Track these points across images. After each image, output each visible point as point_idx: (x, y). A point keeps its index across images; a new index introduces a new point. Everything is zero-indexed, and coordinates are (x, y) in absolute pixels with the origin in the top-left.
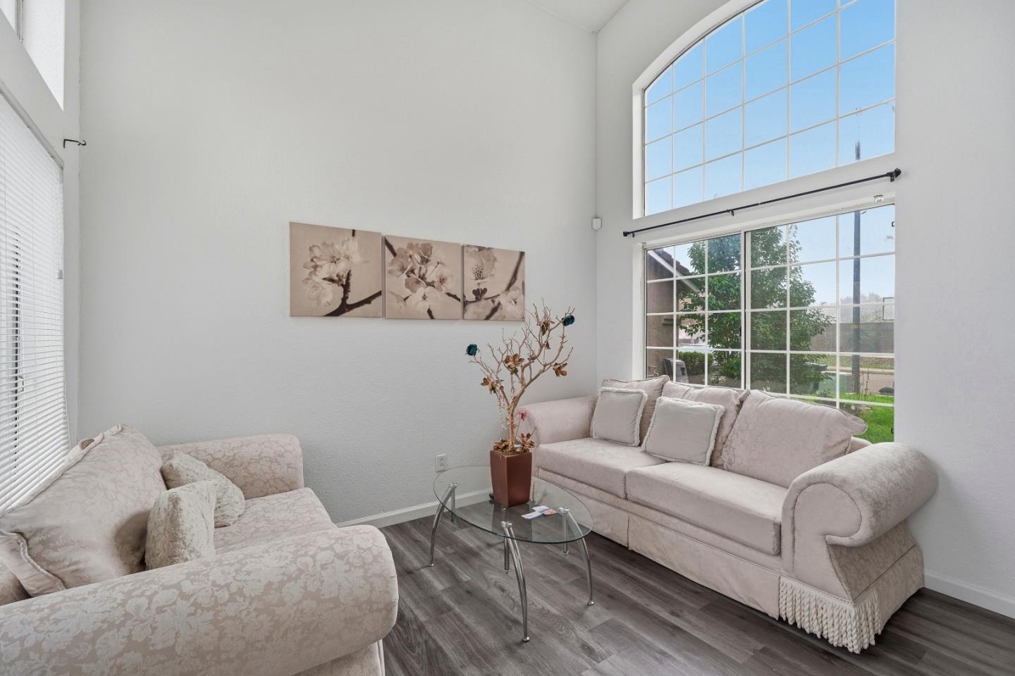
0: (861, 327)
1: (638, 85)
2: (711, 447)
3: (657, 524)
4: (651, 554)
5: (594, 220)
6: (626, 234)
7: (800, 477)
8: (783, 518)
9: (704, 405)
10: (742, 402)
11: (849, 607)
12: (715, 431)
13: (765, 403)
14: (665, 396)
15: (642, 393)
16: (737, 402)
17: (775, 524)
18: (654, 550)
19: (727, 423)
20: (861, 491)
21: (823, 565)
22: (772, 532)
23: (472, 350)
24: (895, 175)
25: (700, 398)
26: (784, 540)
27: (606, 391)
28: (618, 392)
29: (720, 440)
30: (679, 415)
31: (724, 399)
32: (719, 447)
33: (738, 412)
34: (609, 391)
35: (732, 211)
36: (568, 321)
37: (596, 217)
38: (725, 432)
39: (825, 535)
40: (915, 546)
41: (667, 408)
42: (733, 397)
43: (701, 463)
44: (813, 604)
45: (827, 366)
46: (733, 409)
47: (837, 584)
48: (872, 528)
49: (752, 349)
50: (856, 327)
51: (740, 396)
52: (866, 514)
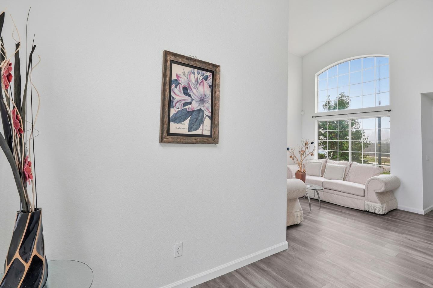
0: (382, 145)
1: (316, 75)
2: (344, 176)
3: (332, 194)
4: (330, 201)
5: (302, 112)
6: (313, 117)
7: (369, 179)
8: (365, 188)
9: (340, 166)
10: (351, 165)
11: (380, 205)
12: (344, 172)
13: (357, 165)
14: (328, 163)
15: (321, 162)
16: (350, 165)
17: (363, 189)
18: (330, 200)
19: (348, 170)
20: (382, 180)
21: (374, 197)
22: (363, 191)
23: (288, 149)
24: (390, 111)
25: (338, 164)
26: (365, 193)
27: (309, 162)
28: (314, 162)
29: (345, 175)
30: (334, 168)
31: (346, 164)
32: (345, 176)
33: (350, 167)
34: (310, 162)
35: (347, 114)
36: (312, 143)
37: (302, 111)
38: (346, 173)
39: (375, 190)
40: (395, 199)
41: (330, 167)
42: (349, 164)
43: (342, 180)
44: (372, 206)
45: (368, 161)
46: (349, 167)
47: (378, 201)
48: (385, 188)
49: (352, 151)
50: (379, 145)
51: (350, 163)
52: (383, 185)
